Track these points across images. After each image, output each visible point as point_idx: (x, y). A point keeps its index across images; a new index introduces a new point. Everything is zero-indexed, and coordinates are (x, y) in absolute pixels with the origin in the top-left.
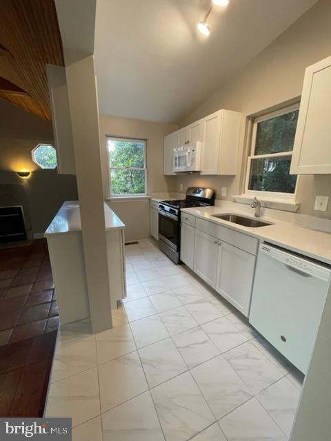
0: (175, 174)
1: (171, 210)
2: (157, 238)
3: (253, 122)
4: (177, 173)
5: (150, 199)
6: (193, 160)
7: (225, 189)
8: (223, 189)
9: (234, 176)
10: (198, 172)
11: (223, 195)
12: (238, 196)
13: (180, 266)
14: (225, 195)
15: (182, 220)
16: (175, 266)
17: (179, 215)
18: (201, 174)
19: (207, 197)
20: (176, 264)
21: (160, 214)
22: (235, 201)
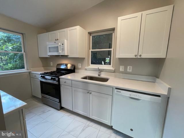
0: (49, 57)
1: (52, 78)
2: (40, 97)
3: (90, 35)
4: (50, 56)
5: (30, 73)
6: (63, 50)
7: (80, 64)
8: (79, 64)
9: (84, 58)
10: (67, 56)
11: (79, 67)
12: (87, 67)
13: (62, 110)
14: (80, 67)
15: (61, 83)
16: (59, 111)
17: (59, 81)
18: (68, 57)
19: (69, 68)
20: (59, 110)
21: (41, 82)
22: (86, 70)
